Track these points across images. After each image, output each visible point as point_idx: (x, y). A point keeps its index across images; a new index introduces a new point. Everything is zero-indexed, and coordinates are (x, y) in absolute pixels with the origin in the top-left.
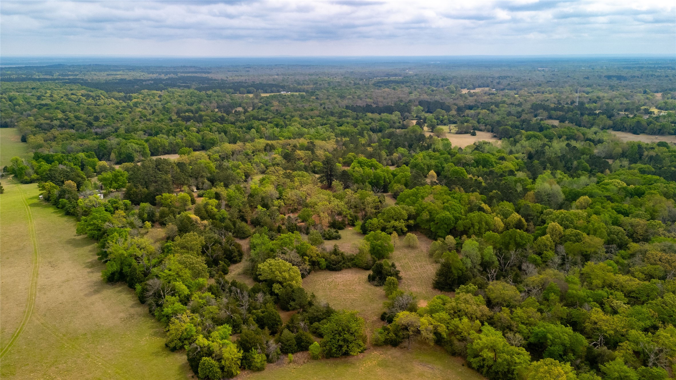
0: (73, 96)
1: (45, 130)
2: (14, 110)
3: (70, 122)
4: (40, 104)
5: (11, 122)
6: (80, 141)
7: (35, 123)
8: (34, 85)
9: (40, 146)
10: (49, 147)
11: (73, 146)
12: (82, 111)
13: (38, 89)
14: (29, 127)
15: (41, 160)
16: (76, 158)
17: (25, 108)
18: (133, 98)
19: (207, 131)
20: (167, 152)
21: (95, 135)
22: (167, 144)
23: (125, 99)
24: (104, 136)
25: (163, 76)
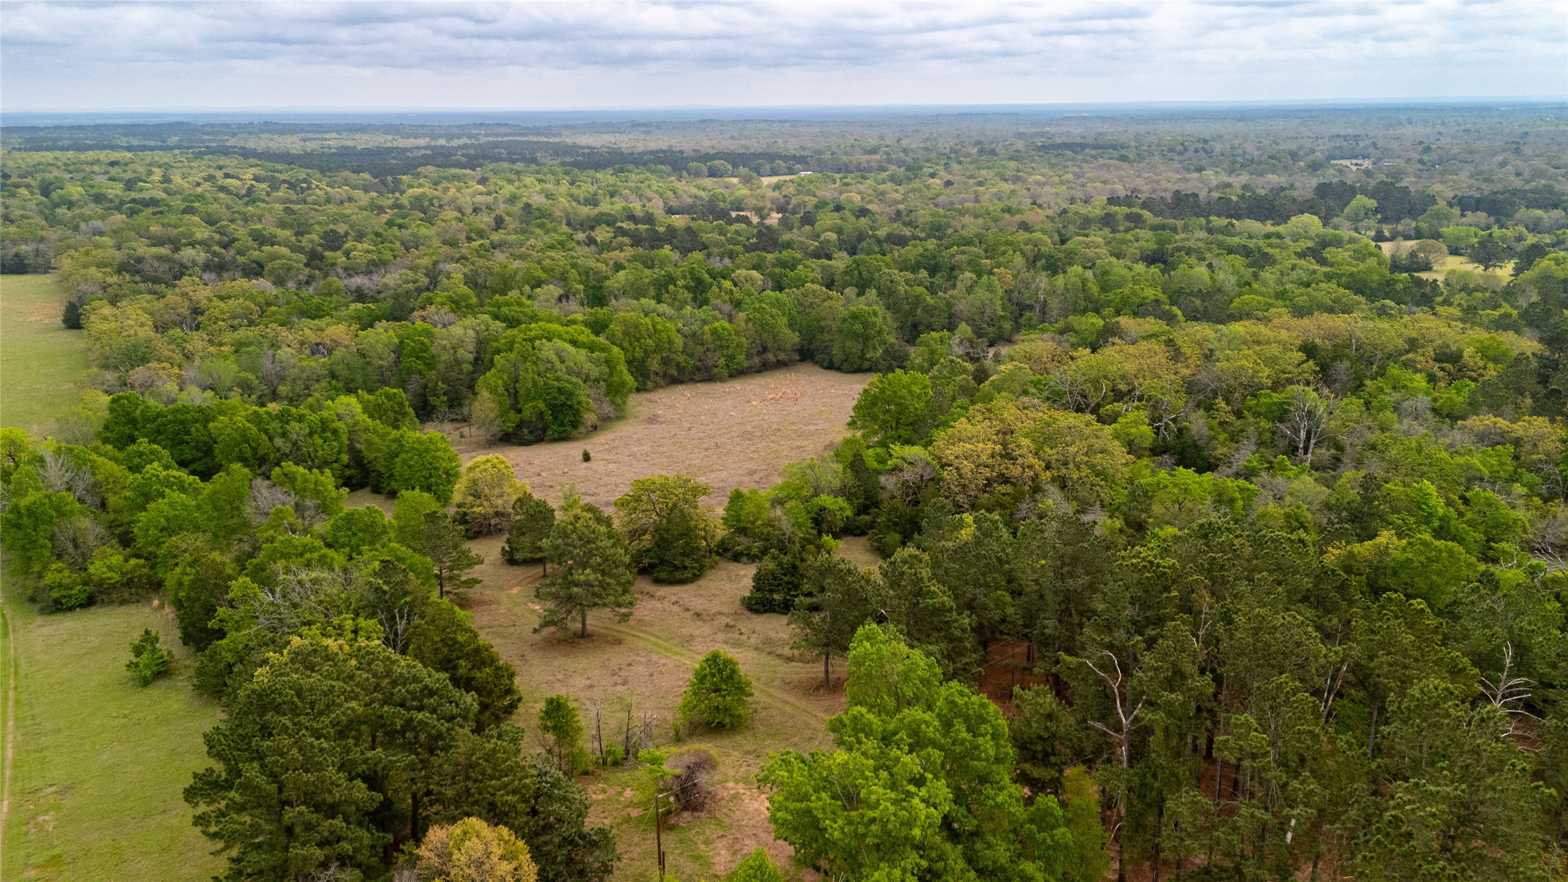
0: (230, 180)
1: (156, 280)
2: (52, 221)
3: (239, 253)
4: (133, 201)
5: (37, 253)
6: (308, 330)
7: (119, 256)
8: (115, 156)
9: (138, 356)
10: (178, 357)
11: (285, 353)
12: (268, 219)
13: (126, 164)
14: (93, 270)
15: (143, 444)
16: (324, 425)
17: (87, 211)
18: (403, 187)
19: (813, 282)
20: (675, 373)
21: (353, 302)
22: (679, 341)
23: (384, 187)
24: (402, 306)
25: (442, 142)
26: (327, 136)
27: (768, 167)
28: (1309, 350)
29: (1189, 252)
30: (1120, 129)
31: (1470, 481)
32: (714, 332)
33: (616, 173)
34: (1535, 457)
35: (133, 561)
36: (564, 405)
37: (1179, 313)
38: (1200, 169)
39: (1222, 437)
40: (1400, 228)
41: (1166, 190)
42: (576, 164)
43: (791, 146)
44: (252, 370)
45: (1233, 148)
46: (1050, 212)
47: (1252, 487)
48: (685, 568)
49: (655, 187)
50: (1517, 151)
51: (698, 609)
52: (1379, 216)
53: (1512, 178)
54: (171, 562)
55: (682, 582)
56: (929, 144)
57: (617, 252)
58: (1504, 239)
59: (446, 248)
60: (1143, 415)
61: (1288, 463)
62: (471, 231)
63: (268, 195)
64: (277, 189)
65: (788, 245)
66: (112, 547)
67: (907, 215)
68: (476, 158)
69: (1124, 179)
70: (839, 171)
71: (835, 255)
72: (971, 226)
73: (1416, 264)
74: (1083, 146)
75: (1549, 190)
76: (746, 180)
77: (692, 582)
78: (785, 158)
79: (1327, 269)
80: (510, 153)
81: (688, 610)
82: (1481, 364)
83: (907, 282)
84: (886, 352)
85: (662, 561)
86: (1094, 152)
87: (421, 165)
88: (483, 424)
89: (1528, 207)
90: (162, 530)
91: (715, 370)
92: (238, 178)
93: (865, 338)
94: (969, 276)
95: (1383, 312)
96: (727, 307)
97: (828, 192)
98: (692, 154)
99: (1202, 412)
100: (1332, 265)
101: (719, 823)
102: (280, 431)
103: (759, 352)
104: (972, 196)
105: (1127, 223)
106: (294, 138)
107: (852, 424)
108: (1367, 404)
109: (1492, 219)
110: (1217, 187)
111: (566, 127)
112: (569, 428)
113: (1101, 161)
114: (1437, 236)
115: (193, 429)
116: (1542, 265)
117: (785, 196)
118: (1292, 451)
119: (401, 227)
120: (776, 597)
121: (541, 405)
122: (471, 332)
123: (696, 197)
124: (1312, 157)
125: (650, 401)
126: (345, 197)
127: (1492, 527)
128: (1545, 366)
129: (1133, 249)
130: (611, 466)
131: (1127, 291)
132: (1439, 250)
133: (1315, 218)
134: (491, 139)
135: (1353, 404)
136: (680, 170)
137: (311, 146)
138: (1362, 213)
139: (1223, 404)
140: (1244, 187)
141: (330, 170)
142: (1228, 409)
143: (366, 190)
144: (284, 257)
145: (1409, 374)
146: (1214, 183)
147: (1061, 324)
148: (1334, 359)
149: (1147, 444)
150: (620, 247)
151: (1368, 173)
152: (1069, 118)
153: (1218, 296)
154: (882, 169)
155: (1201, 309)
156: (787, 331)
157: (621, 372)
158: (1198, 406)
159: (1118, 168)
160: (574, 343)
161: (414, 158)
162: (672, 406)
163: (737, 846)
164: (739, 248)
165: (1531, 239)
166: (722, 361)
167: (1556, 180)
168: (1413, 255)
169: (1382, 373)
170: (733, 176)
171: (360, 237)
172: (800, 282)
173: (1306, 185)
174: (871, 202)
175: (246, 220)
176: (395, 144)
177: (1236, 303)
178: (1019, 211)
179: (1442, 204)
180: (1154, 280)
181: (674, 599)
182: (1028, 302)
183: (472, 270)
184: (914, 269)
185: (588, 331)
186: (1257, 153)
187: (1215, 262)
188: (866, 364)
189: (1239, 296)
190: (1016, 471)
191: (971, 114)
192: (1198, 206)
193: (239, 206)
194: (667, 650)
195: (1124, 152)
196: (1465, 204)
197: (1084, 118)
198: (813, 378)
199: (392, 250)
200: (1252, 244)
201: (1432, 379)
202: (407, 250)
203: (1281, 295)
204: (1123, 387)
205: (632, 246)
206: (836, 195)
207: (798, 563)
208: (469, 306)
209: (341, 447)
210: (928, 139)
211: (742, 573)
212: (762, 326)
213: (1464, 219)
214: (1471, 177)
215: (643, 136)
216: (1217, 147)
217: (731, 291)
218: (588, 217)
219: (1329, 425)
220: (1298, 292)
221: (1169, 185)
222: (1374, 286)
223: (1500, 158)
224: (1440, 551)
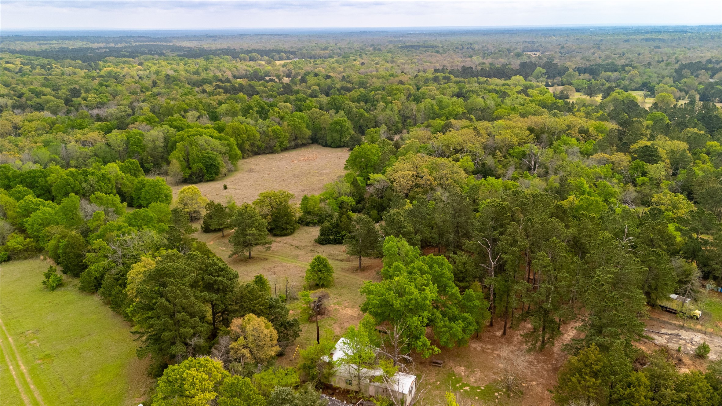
0: (9, 65)
3: (28, 100)
10: (16, 149)
11: (71, 145)
12: (36, 83)
15: (19, 187)
16: (104, 177)
18: (101, 67)
19: (315, 107)
20: (257, 150)
21: (96, 121)
22: (258, 136)
23: (90, 67)
24: (123, 123)
25: (112, 45)
26: (52, 42)
27: (277, 56)
28: (531, 130)
29: (473, 92)
30: (433, 39)
31: (597, 178)
32: (274, 131)
33: (206, 59)
34: (619, 168)
35: (28, 240)
36: (211, 165)
37: (474, 118)
38: (471, 57)
39: (500, 166)
40: (555, 81)
41: (457, 66)
42: (184, 56)
43: (287, 47)
44: (56, 154)
45: (483, 47)
46: (410, 76)
47: (517, 184)
48: (287, 229)
49: (226, 66)
50: (599, 48)
51: (297, 245)
52: (547, 76)
53: (598, 59)
54: (46, 239)
55: (286, 235)
56: (350, 46)
57: (218, 96)
58: (596, 84)
59: (132, 96)
60: (469, 158)
61: (529, 174)
62: (142, 88)
63: (31, 72)
64: (35, 69)
65: (297, 92)
66: (16, 233)
67: (348, 78)
68: (133, 53)
69: (439, 61)
70: (311, 58)
71: (320, 96)
72: (378, 83)
73: (563, 96)
74: (419, 47)
75: (612, 63)
76: (269, 63)
77: (290, 235)
78: (285, 52)
79: (530, 98)
80: (150, 50)
81: (292, 245)
82: (596, 134)
83: (356, 107)
84: (351, 138)
85: (277, 227)
86: (424, 49)
87: (106, 56)
88: (174, 175)
89: (605, 71)
90: (40, 225)
91: (275, 148)
92: (13, 63)
93: (341, 132)
94: (382, 104)
95: (555, 115)
96: (278, 120)
97: (309, 67)
98: (240, 50)
99: (491, 156)
100: (531, 97)
101: (332, 319)
102: (83, 180)
103: (294, 140)
104: (375, 69)
105: (444, 81)
106: (34, 43)
107: (346, 168)
108: (555, 151)
109: (591, 77)
110: (479, 64)
111: (174, 37)
112: (214, 175)
113: (428, 53)
114: (571, 84)
115: (40, 180)
116: (613, 95)
117: (289, 70)
118: (529, 169)
119: (106, 86)
120: (331, 237)
121: (201, 165)
122: (161, 134)
123: (246, 70)
124: (516, 51)
125: (247, 163)
126: (71, 72)
127: (607, 195)
128: (620, 134)
129: (449, 91)
130: (238, 191)
131: (451, 109)
132: (572, 90)
133: (521, 77)
134: (138, 44)
135: (550, 151)
136: (236, 58)
137: (44, 47)
138: (540, 75)
139: (499, 153)
140: (490, 64)
141: (59, 59)
142: (501, 155)
143: (81, 68)
144: (52, 101)
145: (569, 138)
146: (477, 63)
147: (426, 123)
148: (541, 133)
149: (471, 170)
150: (219, 94)
151: (540, 58)
152: (410, 34)
153: (488, 110)
154: (331, 57)
155: (482, 116)
156: (306, 130)
157: (235, 149)
158: (489, 154)
159: (436, 56)
160: (212, 137)
161: (102, 53)
162: (258, 164)
163: (342, 326)
164: (275, 93)
165: (607, 85)
166: (278, 144)
167: (615, 60)
168: (562, 92)
169: (559, 138)
170: (261, 60)
171: (87, 91)
172: (309, 108)
173: (516, 64)
174: (329, 72)
175: (24, 84)
176: (88, 46)
177: (495, 113)
178: (397, 76)
179: (571, 70)
180: (461, 104)
181: (285, 242)
182: (408, 115)
183: (152, 106)
184: (358, 101)
185: (216, 132)
186: (493, 49)
187: (485, 96)
188: (342, 144)
189: (497, 110)
190: (423, 182)
191: (366, 32)
192: (473, 73)
193: (18, 77)
194: (288, 261)
195: (437, 49)
196: (581, 71)
197: (417, 34)
198: (319, 150)
199: (106, 97)
200: (498, 88)
201: (578, 140)
202: (114, 97)
203: (513, 109)
204: (458, 148)
205: (224, 93)
206: (312, 69)
207: (339, 223)
208: (155, 122)
209: (112, 187)
210: (349, 43)
211: (312, 230)
212: (295, 127)
213: (580, 77)
214: (581, 59)
215: (213, 42)
216: (476, 47)
217: (279, 113)
218: (197, 80)
219: (542, 159)
220: (520, 108)
221: (459, 64)
222: (549, 105)
223: (592, 51)
224: (593, 201)
